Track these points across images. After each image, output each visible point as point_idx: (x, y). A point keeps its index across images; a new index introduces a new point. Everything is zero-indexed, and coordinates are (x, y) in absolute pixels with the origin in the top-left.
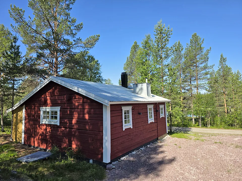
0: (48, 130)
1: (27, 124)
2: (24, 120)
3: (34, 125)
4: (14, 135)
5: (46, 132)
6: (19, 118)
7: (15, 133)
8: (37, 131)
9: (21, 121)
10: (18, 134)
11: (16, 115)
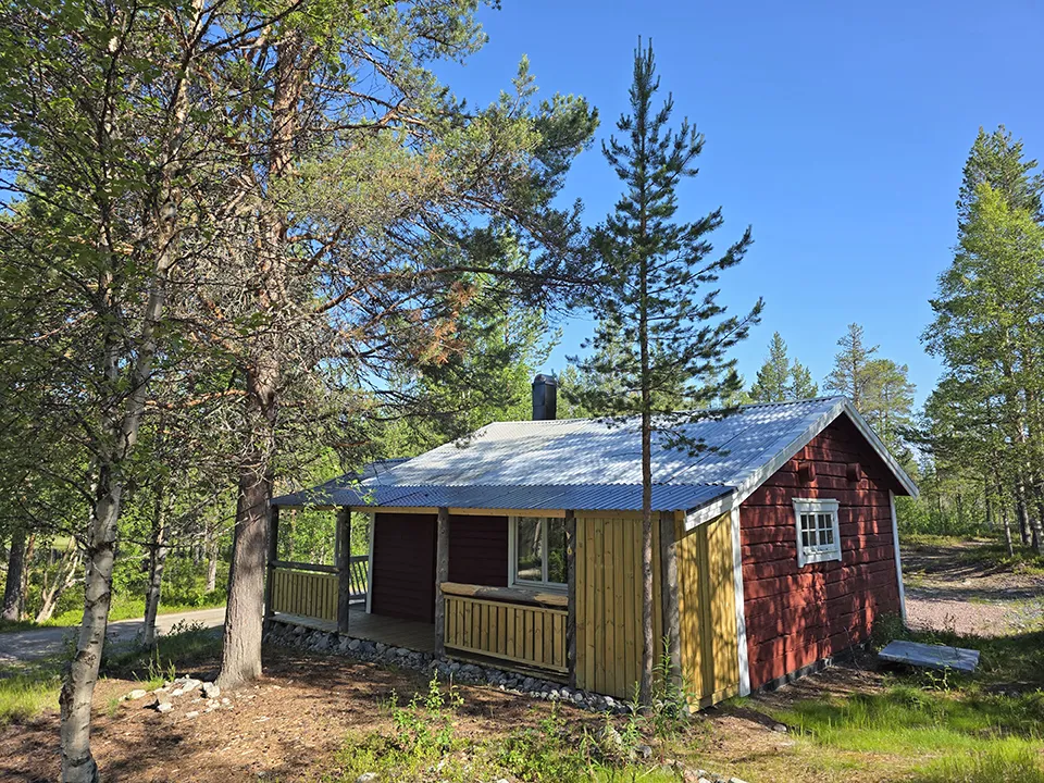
0: (818, 587)
1: (754, 584)
2: (738, 566)
3: (780, 581)
4: (698, 669)
5: (815, 596)
6: (714, 557)
7: (698, 659)
8: (792, 603)
9: (727, 572)
10: (720, 655)
11: (698, 545)
